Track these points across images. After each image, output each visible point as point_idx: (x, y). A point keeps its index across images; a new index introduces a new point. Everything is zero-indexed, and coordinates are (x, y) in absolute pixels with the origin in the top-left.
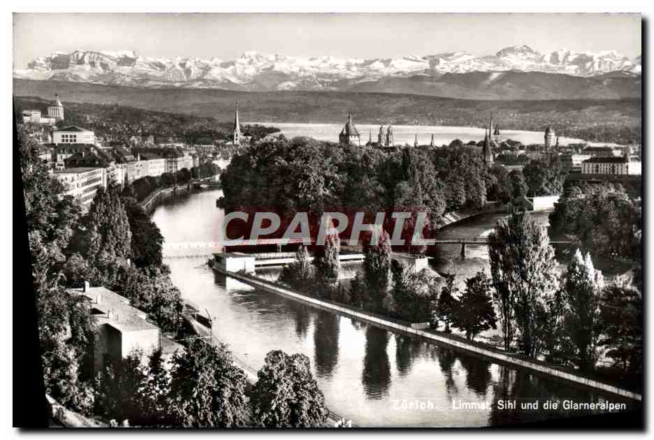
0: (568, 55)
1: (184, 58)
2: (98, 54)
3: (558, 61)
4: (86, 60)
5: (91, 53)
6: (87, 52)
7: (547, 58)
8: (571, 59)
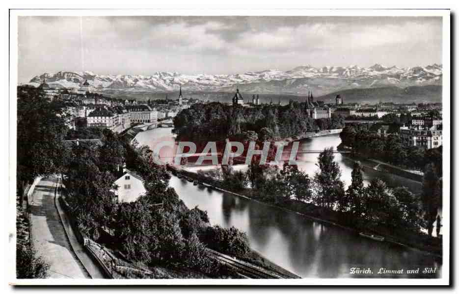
0: (332, 68)
1: (123, 75)
2: (72, 73)
3: (327, 72)
4: (66, 77)
5: (68, 73)
6: (66, 73)
7: (321, 70)
8: (334, 70)
